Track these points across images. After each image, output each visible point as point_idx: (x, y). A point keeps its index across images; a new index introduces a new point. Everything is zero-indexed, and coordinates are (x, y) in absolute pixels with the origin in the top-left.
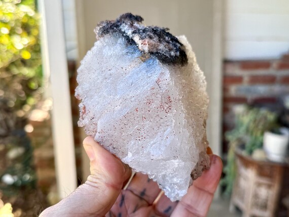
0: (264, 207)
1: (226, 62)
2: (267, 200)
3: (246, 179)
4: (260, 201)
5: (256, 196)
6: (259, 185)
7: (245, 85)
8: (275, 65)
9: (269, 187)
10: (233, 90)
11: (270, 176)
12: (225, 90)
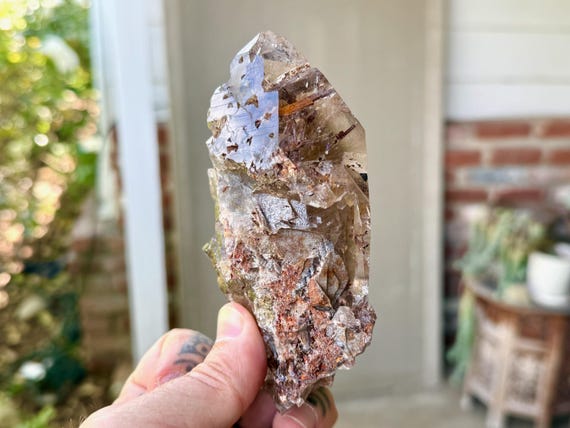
0: (530, 396)
1: (449, 125)
2: (535, 383)
3: (495, 344)
4: (522, 385)
5: (514, 375)
6: (520, 354)
7: (485, 168)
8: (538, 129)
9: (540, 356)
10: (463, 178)
11: (541, 336)
12: (447, 177)
